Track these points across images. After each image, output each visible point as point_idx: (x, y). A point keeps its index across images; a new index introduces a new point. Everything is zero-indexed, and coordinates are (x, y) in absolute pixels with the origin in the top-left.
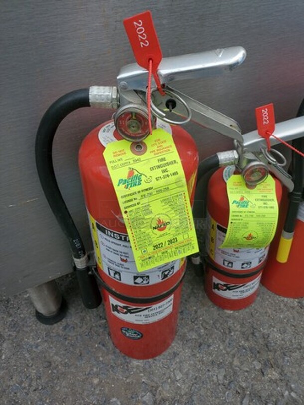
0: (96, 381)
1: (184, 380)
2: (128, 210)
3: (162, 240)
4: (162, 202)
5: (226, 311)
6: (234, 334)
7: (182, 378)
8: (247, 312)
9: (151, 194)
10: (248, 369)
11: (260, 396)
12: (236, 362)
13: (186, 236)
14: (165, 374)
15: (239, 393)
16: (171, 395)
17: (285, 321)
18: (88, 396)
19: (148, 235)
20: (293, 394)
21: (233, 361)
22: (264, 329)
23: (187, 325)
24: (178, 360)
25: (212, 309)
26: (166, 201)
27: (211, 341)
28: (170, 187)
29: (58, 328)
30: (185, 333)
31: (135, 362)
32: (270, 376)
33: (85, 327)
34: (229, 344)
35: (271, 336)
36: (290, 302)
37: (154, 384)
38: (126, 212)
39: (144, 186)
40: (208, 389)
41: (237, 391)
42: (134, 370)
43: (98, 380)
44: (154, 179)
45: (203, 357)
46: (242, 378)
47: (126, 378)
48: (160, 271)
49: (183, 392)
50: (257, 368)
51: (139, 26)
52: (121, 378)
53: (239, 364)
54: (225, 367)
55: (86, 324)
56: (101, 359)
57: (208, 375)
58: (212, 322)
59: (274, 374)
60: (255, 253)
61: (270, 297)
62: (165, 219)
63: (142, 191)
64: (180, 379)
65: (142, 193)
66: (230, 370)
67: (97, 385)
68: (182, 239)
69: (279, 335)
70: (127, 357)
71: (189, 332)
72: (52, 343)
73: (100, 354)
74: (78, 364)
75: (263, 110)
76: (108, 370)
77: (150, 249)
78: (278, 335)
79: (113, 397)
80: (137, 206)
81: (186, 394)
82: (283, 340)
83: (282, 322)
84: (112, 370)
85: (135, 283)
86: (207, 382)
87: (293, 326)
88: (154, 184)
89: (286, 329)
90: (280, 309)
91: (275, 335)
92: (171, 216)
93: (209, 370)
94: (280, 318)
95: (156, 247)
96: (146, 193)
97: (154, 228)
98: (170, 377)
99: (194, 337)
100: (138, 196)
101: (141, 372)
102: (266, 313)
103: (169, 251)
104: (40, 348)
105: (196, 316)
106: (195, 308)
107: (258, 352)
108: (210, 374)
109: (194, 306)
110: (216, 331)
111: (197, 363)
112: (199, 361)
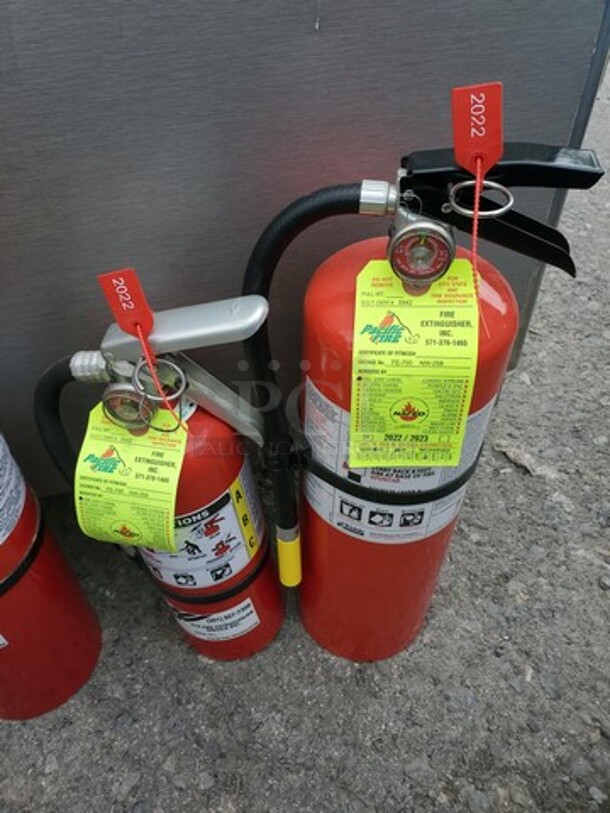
1: (56, 778)
5: (201, 658)
6: (194, 708)
7: (56, 771)
8: (240, 668)
10: (184, 786)
12: (169, 766)
14: (27, 756)
16: (19, 799)
21: (164, 761)
22: (256, 711)
23: (115, 669)
24: (65, 735)
25: (177, 647)
27: (144, 710)
30: (105, 684)
34: (175, 726)
35: (262, 730)
36: (341, 666)
45: (114, 740)
46: (164, 800)
49: (44, 800)
50: (202, 787)
53: (172, 770)
54: (144, 770)
57: (106, 778)
58: (163, 673)
61: (303, 646)
64: (50, 773)
66: (150, 778)
69: (283, 730)
71: (113, 683)
78: (278, 730)
82: (284, 741)
83: (301, 704)
86: (95, 793)
87: (320, 716)
89: (303, 722)
90: (310, 677)
91: (274, 728)
93: (111, 769)
94: (302, 694)
98: (34, 765)
99: (117, 695)
102: (278, 678)
105: (140, 655)
106: (145, 638)
107: (222, 756)
108: (111, 776)
109: (146, 635)
110: (163, 693)
111: (98, 749)
112: (103, 746)
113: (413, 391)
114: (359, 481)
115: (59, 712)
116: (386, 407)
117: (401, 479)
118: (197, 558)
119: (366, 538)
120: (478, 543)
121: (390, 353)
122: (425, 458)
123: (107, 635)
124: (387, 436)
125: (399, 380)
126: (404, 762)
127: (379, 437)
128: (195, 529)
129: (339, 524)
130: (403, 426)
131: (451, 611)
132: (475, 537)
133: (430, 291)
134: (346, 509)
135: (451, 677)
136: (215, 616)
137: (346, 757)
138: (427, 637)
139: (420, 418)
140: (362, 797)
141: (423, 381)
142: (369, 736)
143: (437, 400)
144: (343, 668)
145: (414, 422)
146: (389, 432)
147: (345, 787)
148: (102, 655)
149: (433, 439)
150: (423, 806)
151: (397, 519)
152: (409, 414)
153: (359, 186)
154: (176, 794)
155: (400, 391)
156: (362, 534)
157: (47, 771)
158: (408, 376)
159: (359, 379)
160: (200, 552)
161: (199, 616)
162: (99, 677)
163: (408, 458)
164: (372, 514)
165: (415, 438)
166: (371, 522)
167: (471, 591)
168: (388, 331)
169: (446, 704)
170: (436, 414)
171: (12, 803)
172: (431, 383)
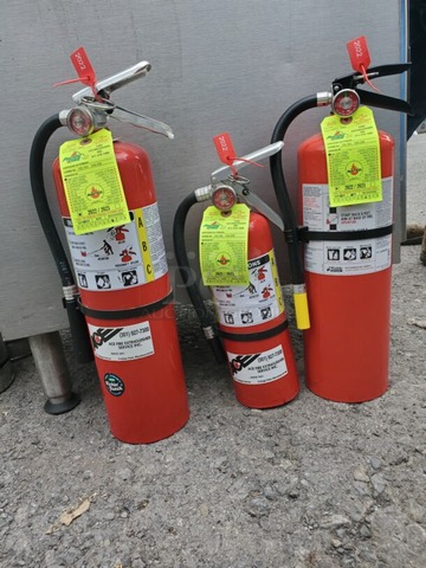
0: (77, 457)
1: (174, 464)
2: (68, 178)
3: (96, 206)
4: (96, 174)
5: (253, 410)
6: (253, 430)
7: (173, 461)
8: (278, 412)
9: (86, 167)
10: (255, 458)
11: (259, 481)
12: (244, 452)
13: (117, 206)
15: (235, 477)
16: (152, 473)
17: (326, 422)
18: (63, 468)
19: (83, 199)
20: (303, 482)
21: (240, 451)
22: (293, 427)
23: (200, 420)
24: (175, 447)
25: (237, 408)
26: (100, 174)
27: (222, 434)
28: (103, 163)
29: (61, 418)
30: (196, 427)
31: (126, 446)
32: (281, 465)
33: (88, 418)
34: (243, 436)
35: (300, 433)
36: (341, 406)
37: (138, 465)
38: (66, 180)
39: (81, 161)
40: (198, 472)
41: (233, 475)
42: (123, 452)
43: (80, 456)
44: (90, 157)
45: (206, 447)
47: (111, 458)
48: (119, 271)
49: (168, 473)
50: (268, 457)
51: (78, 56)
52: (105, 457)
53: (247, 453)
54: (228, 455)
55: (91, 416)
56: (91, 442)
57: (205, 461)
58: (231, 418)
59: (286, 464)
60: (250, 298)
61: (316, 401)
62: (98, 189)
63: (80, 164)
64: (169, 462)
65: (79, 166)
66: (233, 457)
67: (76, 461)
68: (114, 208)
69: (312, 432)
70: (119, 442)
71: (200, 426)
72: (49, 427)
73: (93, 438)
74: (66, 444)
75: (220, 139)
76: (94, 451)
77: (85, 213)
78: (309, 433)
79: (89, 469)
80: (75, 176)
81: (170, 475)
82: (315, 437)
84: (98, 451)
85: (99, 287)
86: (200, 466)
88: (90, 160)
90: (324, 411)
91: (307, 432)
92: (103, 187)
93: (207, 457)
95: (90, 212)
96: (82, 166)
97: (89, 195)
99: (204, 430)
100: (77, 168)
101: (129, 454)
103: (103, 218)
104: (36, 430)
105: (214, 413)
106: (216, 407)
107: (276, 445)
108: (208, 460)
109: (217, 405)
110: (233, 426)
111: (197, 450)
112: (200, 450)
113: (355, 158)
114: (335, 229)
115: (170, 439)
116: (344, 168)
117: (357, 221)
118: (254, 297)
119: (344, 273)
120: (411, 357)
121: (341, 142)
122: (366, 198)
123: (192, 408)
124: (346, 186)
125: (347, 152)
126: (395, 439)
127: (342, 188)
128: (254, 272)
129: (328, 270)
130: (353, 179)
131: (404, 381)
132: (409, 355)
133: (353, 121)
134: (331, 253)
135: (414, 405)
136: (263, 355)
137: (357, 439)
138: (392, 392)
139: (360, 172)
140: (372, 454)
141: (358, 151)
142: (368, 431)
143: (365, 161)
144: (345, 407)
145: (357, 176)
146: (347, 184)
147: (359, 450)
148: (191, 416)
149: (368, 185)
150: (414, 455)
151: (359, 253)
152: (354, 171)
153: (316, 95)
154: (252, 462)
155: (348, 158)
156: (341, 271)
157: (168, 461)
158: (350, 150)
159: (330, 155)
160: (256, 292)
161: (253, 355)
162: (190, 424)
163: (358, 199)
164: (345, 251)
165: (359, 185)
166: (345, 259)
167: (414, 373)
168: (338, 136)
169: (414, 415)
170: (366, 170)
171: (148, 474)
172: (362, 151)
